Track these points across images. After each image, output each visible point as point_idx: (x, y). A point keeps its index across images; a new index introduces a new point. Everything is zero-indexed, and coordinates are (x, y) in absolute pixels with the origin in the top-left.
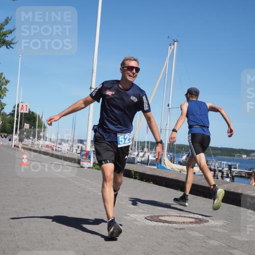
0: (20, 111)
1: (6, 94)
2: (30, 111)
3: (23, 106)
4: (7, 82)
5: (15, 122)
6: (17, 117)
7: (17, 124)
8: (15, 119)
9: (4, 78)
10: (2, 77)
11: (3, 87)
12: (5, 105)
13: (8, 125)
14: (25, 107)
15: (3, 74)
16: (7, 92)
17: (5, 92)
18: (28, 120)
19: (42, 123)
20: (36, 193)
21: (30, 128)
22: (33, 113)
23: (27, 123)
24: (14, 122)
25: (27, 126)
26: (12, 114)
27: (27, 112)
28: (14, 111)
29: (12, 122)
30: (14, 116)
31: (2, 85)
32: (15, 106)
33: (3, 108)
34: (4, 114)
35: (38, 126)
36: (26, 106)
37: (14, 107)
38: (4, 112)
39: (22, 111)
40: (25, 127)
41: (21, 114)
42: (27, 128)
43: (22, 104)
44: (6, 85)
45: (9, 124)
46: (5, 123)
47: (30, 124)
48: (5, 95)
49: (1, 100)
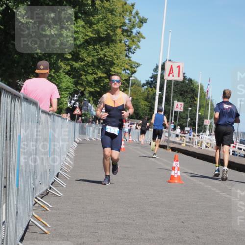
0: (166, 78)
1: (140, 44)
2: (184, 78)
3: (172, 67)
4: (142, 21)
5: (157, 97)
6: (161, 89)
7: (160, 103)
8: (158, 92)
9: (137, 14)
10: (134, 12)
11: (134, 31)
12: (138, 65)
13: (143, 104)
14: (176, 70)
15: (135, 7)
16: (141, 39)
17: (139, 41)
18: (181, 94)
19: (207, 100)
20: (198, 237)
21: (185, 109)
22: (190, 80)
23: (179, 101)
24: (154, 99)
25: (179, 106)
26: (151, 84)
27: (181, 79)
28: (154, 77)
29: (150, 99)
30: (155, 88)
31: (134, 26)
32: (157, 67)
33: (134, 72)
34: (136, 84)
35: (200, 107)
36: (179, 67)
37: (156, 69)
38: (136, 79)
39: (171, 78)
40: (175, 109)
41: (169, 82)
42: (178, 110)
43: (171, 63)
44: (140, 27)
45: (146, 103)
46: (137, 100)
47: (184, 101)
48: (138, 47)
49: (131, 55)
